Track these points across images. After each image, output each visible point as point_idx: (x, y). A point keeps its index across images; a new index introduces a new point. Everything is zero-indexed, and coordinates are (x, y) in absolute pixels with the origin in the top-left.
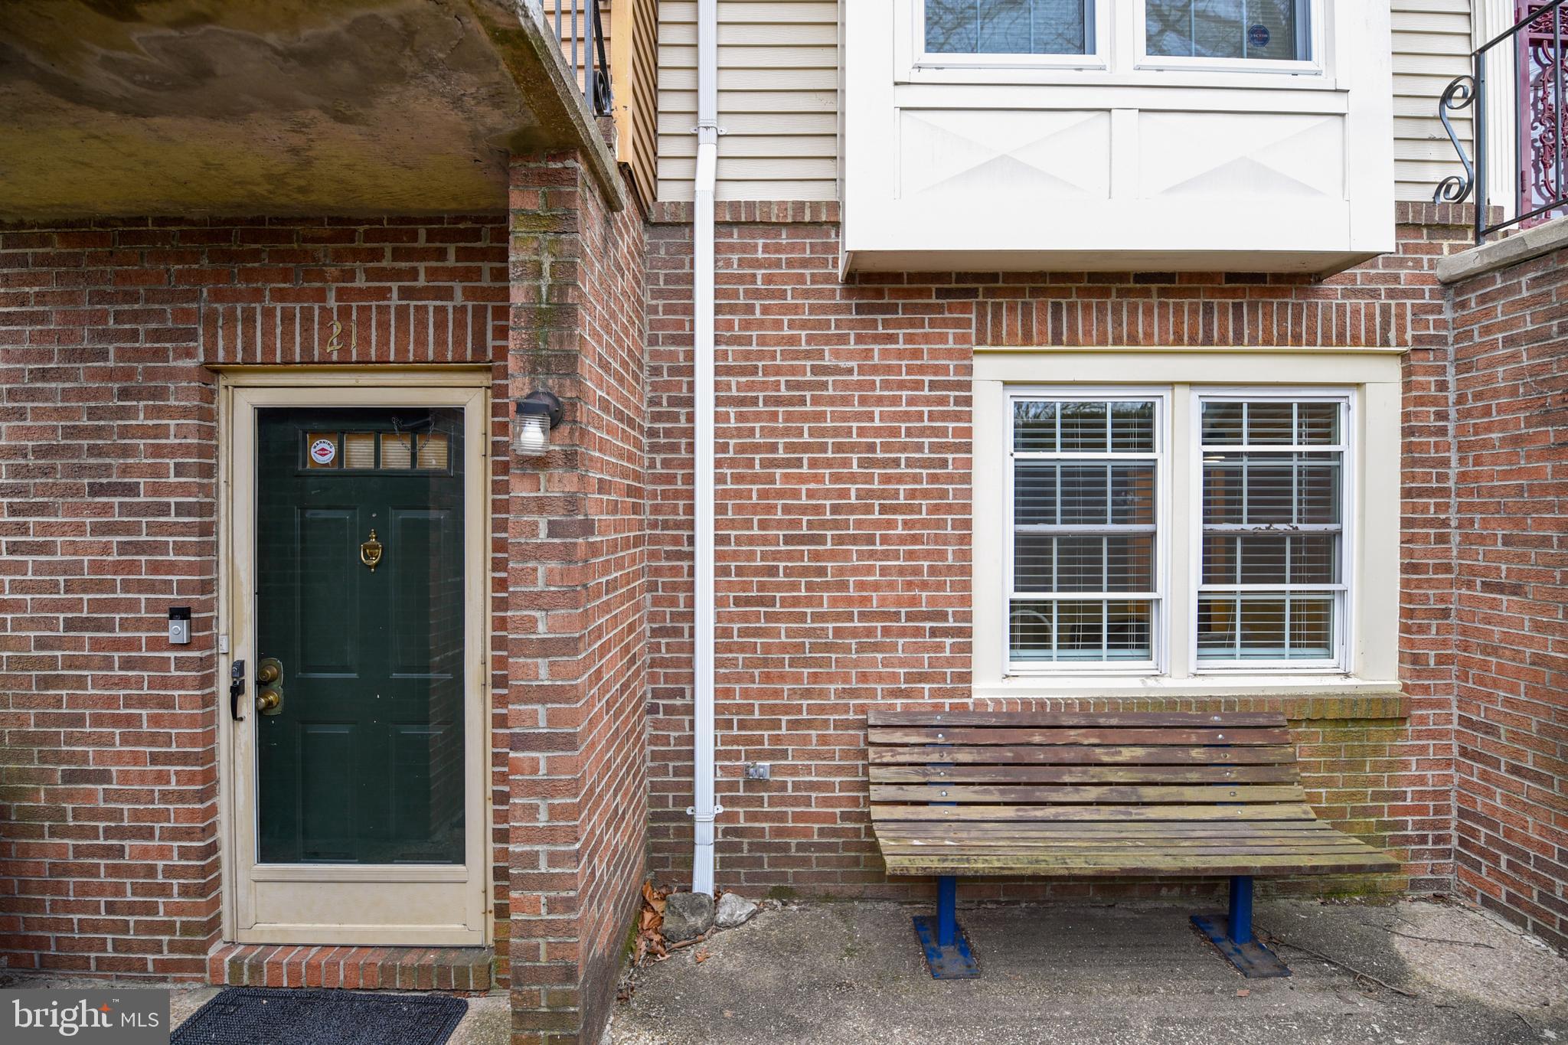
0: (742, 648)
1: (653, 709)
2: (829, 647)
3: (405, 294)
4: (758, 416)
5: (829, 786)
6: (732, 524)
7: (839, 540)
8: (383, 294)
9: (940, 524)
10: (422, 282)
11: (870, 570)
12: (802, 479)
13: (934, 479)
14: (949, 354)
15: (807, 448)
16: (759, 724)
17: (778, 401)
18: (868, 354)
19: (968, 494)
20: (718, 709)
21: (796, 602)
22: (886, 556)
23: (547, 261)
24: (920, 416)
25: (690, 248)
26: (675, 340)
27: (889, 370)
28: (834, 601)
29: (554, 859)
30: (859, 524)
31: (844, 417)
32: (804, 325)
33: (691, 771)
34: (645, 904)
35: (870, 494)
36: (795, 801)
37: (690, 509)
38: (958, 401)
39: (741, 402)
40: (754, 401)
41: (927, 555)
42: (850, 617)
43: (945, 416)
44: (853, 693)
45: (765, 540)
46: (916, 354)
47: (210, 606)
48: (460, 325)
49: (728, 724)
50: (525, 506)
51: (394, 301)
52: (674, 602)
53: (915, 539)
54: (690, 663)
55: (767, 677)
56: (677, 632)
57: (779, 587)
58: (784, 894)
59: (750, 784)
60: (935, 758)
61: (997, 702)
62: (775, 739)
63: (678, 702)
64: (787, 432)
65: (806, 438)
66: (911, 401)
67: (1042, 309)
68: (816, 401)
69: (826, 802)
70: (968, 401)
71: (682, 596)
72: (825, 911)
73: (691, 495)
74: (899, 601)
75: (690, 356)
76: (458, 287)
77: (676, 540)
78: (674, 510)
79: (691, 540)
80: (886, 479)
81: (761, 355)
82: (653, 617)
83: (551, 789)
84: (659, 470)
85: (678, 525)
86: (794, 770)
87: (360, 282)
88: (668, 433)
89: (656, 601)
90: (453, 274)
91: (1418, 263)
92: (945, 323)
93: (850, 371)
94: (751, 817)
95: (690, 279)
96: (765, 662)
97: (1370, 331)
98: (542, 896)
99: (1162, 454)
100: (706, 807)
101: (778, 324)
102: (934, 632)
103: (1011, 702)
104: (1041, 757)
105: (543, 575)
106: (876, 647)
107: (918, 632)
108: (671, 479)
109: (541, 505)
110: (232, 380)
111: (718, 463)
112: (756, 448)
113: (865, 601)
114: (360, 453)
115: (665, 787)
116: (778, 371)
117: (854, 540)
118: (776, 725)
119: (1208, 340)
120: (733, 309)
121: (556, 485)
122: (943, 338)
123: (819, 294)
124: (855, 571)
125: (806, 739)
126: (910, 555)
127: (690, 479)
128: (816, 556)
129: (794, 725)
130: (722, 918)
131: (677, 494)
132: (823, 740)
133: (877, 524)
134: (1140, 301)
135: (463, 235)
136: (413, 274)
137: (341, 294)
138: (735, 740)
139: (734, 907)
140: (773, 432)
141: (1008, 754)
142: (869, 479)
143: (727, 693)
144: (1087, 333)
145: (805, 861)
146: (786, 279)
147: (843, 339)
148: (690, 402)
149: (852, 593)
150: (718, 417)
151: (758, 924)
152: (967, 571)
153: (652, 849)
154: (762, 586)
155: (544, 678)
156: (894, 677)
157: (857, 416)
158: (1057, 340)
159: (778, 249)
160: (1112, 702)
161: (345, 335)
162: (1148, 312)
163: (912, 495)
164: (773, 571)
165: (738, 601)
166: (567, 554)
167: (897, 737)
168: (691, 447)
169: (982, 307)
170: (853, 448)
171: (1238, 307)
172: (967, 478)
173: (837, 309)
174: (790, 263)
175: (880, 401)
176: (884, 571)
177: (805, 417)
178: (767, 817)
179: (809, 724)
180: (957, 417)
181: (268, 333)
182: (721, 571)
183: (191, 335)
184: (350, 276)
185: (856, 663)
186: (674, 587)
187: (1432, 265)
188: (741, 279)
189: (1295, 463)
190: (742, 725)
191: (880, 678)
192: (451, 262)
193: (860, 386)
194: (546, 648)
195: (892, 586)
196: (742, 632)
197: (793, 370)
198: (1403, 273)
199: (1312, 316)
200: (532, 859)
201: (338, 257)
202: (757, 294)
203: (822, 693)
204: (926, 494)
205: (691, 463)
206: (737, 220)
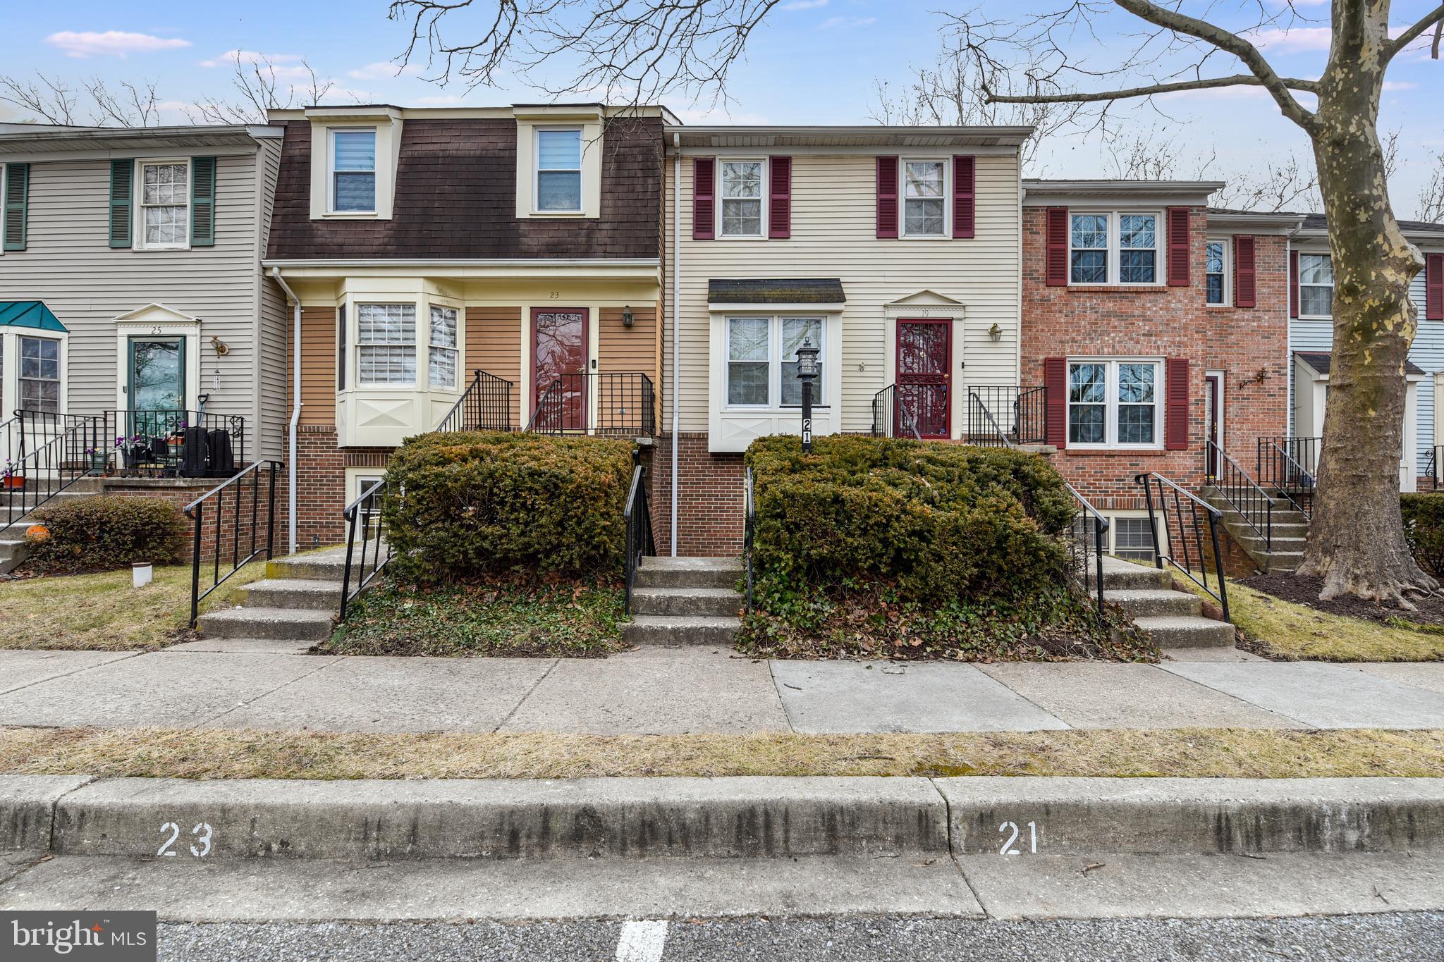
2: (706, 547)
4: (688, 487)
6: (681, 515)
7: (709, 519)
9: (735, 515)
12: (699, 503)
13: (733, 504)
14: (736, 472)
15: (701, 495)
17: (693, 483)
18: (717, 471)
21: (698, 535)
24: (730, 487)
25: (672, 444)
26: (668, 467)
27: (722, 475)
30: (714, 515)
31: (710, 487)
32: (700, 464)
35: (717, 507)
37: (671, 511)
38: (740, 484)
39: (684, 483)
40: (687, 483)
43: (735, 487)
45: (690, 519)
46: (729, 471)
53: (729, 519)
64: (696, 491)
65: (701, 493)
66: (728, 484)
68: (703, 483)
70: (742, 484)
73: (671, 507)
75: (671, 471)
78: (667, 511)
79: (671, 519)
80: (721, 504)
81: (689, 471)
88: (665, 491)
92: (737, 463)
93: (712, 476)
95: (672, 452)
101: (694, 464)
102: (733, 544)
108: (666, 503)
112: (688, 495)
116: (693, 476)
117: (713, 519)
120: (682, 459)
123: (704, 456)
124: (713, 527)
128: (703, 523)
140: (692, 491)
146: (696, 452)
147: (710, 467)
148: (671, 483)
156: (723, 555)
157: (714, 487)
159: (694, 444)
163: (728, 508)
164: (692, 527)
165: (683, 535)
170: (713, 495)
172: (742, 504)
173: (709, 460)
174: (697, 448)
175: (719, 483)
177: (700, 487)
180: (740, 488)
185: (713, 551)
188: (684, 452)
191: (719, 555)
193: (715, 479)
196: (684, 543)
197: (697, 475)
202: (688, 456)
204: (731, 507)
206: (683, 437)
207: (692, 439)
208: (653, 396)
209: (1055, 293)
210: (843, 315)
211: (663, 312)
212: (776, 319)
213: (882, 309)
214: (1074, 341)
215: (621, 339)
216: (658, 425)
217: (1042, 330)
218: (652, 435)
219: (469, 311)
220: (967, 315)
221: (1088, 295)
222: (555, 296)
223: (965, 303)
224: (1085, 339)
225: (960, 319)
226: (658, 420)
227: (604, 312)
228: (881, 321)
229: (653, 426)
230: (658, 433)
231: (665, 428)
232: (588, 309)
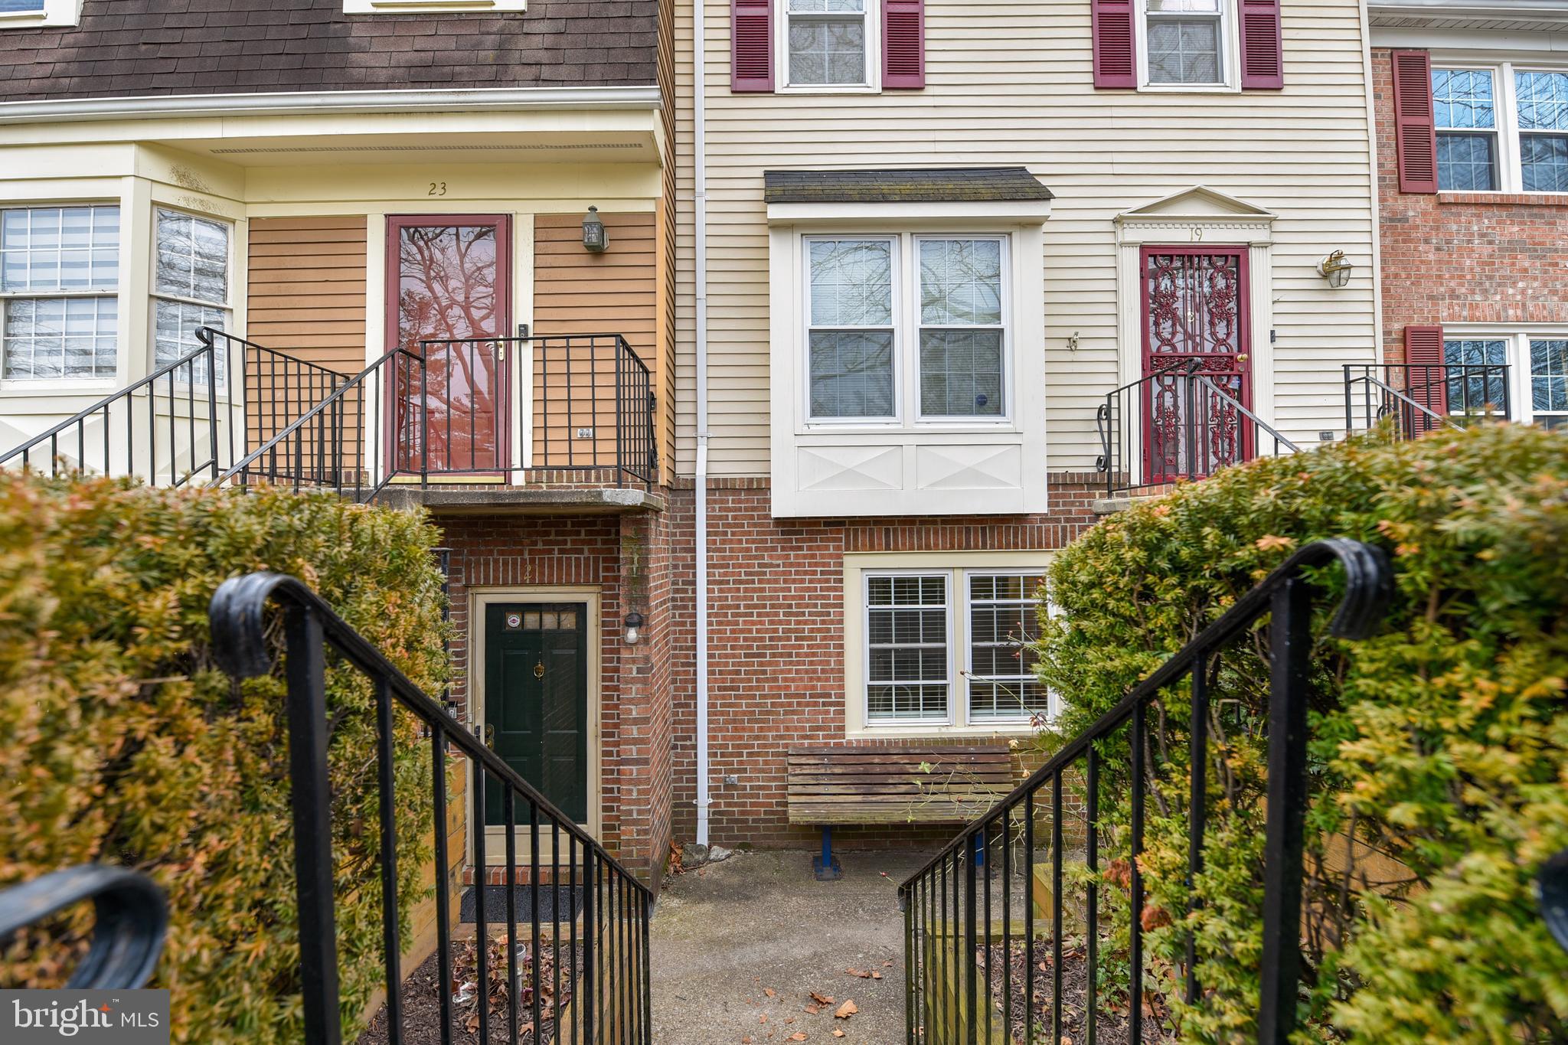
0: (722, 713)
1: (675, 747)
2: (768, 713)
3: (561, 551)
4: (730, 590)
5: (769, 788)
6: (717, 648)
7: (773, 655)
8: (551, 551)
9: (827, 646)
10: (569, 546)
11: (789, 671)
12: (753, 623)
13: (823, 622)
14: (831, 556)
15: (755, 606)
16: (732, 755)
17: (741, 582)
18: (788, 557)
19: (842, 630)
20: (710, 747)
21: (751, 688)
22: (798, 663)
23: (636, 557)
24: (815, 589)
25: (694, 502)
26: (686, 550)
27: (799, 565)
28: (771, 688)
29: (639, 812)
30: (784, 647)
31: (775, 590)
32: (753, 542)
33: (695, 780)
34: (672, 850)
35: (790, 631)
36: (751, 796)
37: (694, 640)
38: (835, 581)
39: (721, 582)
40: (728, 582)
41: (821, 663)
42: (780, 696)
43: (829, 589)
44: (781, 737)
45: (734, 656)
46: (813, 556)
47: (464, 700)
48: (587, 566)
49: (715, 755)
50: (627, 661)
51: (556, 555)
52: (685, 689)
53: (814, 655)
54: (695, 722)
55: (735, 729)
56: (688, 705)
57: (742, 681)
58: (746, 847)
59: (727, 787)
60: (822, 771)
61: (858, 741)
62: (741, 763)
63: (688, 743)
64: (745, 598)
65: (755, 601)
66: (811, 581)
67: (880, 532)
68: (760, 582)
69: (767, 796)
70: (841, 581)
71: (690, 686)
72: (768, 855)
73: (695, 632)
74: (806, 688)
75: (694, 559)
76: (586, 548)
77: (687, 656)
78: (686, 640)
79: (695, 656)
80: (798, 623)
81: (731, 558)
82: (674, 698)
83: (637, 782)
84: (678, 619)
85: (687, 648)
86: (750, 779)
87: (540, 546)
88: (682, 599)
89: (676, 689)
90: (584, 542)
91: (1082, 504)
92: (828, 540)
93: (778, 566)
94: (727, 805)
95: (694, 518)
96: (734, 721)
97: (1056, 540)
98: (634, 828)
99: (948, 606)
100: (703, 800)
101: (740, 542)
102: (824, 704)
103: (865, 741)
104: (878, 770)
105: (634, 690)
106: (793, 712)
107: (816, 704)
108: (683, 624)
109: (634, 661)
110: (475, 591)
111: (709, 616)
112: (729, 607)
113: (788, 688)
114: (532, 620)
115: (681, 789)
116: (740, 566)
117: (781, 655)
118: (741, 755)
119: (968, 547)
120: (716, 534)
121: (639, 653)
122: (827, 548)
123: (762, 525)
124: (782, 672)
125: (757, 762)
126: (811, 663)
127: (694, 624)
128: (761, 664)
129: (750, 754)
130: (712, 857)
131: (687, 632)
132: (766, 763)
133: (793, 647)
134: (931, 527)
135: (589, 524)
136: (565, 542)
137: (531, 552)
138: (719, 763)
139: (718, 852)
140: (738, 598)
141: (861, 769)
142: (789, 623)
143: (714, 738)
144: (904, 544)
145: (757, 829)
146: (745, 517)
147: (774, 549)
148: (694, 583)
149: (780, 683)
150: (709, 591)
151: (731, 860)
152: (842, 671)
153: (674, 823)
154: (733, 681)
155: (635, 734)
156: (803, 728)
157: (783, 590)
158: (888, 548)
159: (740, 501)
160: (920, 741)
161: (533, 572)
162: (936, 533)
163: (812, 630)
164: (738, 672)
165: (720, 689)
166: (645, 681)
167: (803, 760)
168: (694, 607)
169: (847, 531)
170: (780, 606)
171: (984, 530)
172: (841, 622)
173: (771, 533)
174: (746, 509)
175: (794, 581)
176: (797, 672)
177: (754, 590)
178: (736, 805)
179: (758, 754)
180: (835, 589)
181: (496, 570)
182: (710, 673)
183: (459, 572)
184: (535, 543)
185: (783, 721)
186: (686, 681)
187: (1090, 504)
188: (720, 518)
189: (1022, 609)
190: (723, 755)
191: (796, 729)
192: (583, 536)
193: (784, 573)
194: (636, 721)
195: (802, 679)
196: (722, 705)
197: (748, 566)
198: (1073, 509)
199: (1024, 533)
200: (630, 812)
201: (529, 535)
202: (729, 525)
203: (765, 738)
204: (819, 630)
205: (694, 615)
206: (718, 488)
207: (735, 491)
208: (652, 400)
209: (1416, 207)
210: (1046, 227)
211: (672, 224)
212: (906, 238)
213: (1109, 227)
214: (1453, 295)
215: (585, 280)
216: (663, 462)
217: (1396, 276)
218: (650, 482)
219: (255, 225)
220: (1276, 238)
221: (1473, 210)
222: (439, 190)
223: (1274, 214)
224: (1473, 293)
225: (1264, 246)
226: (662, 451)
227: (544, 224)
228: (1109, 250)
229: (652, 462)
230: (663, 478)
231: (682, 469)
232: (509, 218)
